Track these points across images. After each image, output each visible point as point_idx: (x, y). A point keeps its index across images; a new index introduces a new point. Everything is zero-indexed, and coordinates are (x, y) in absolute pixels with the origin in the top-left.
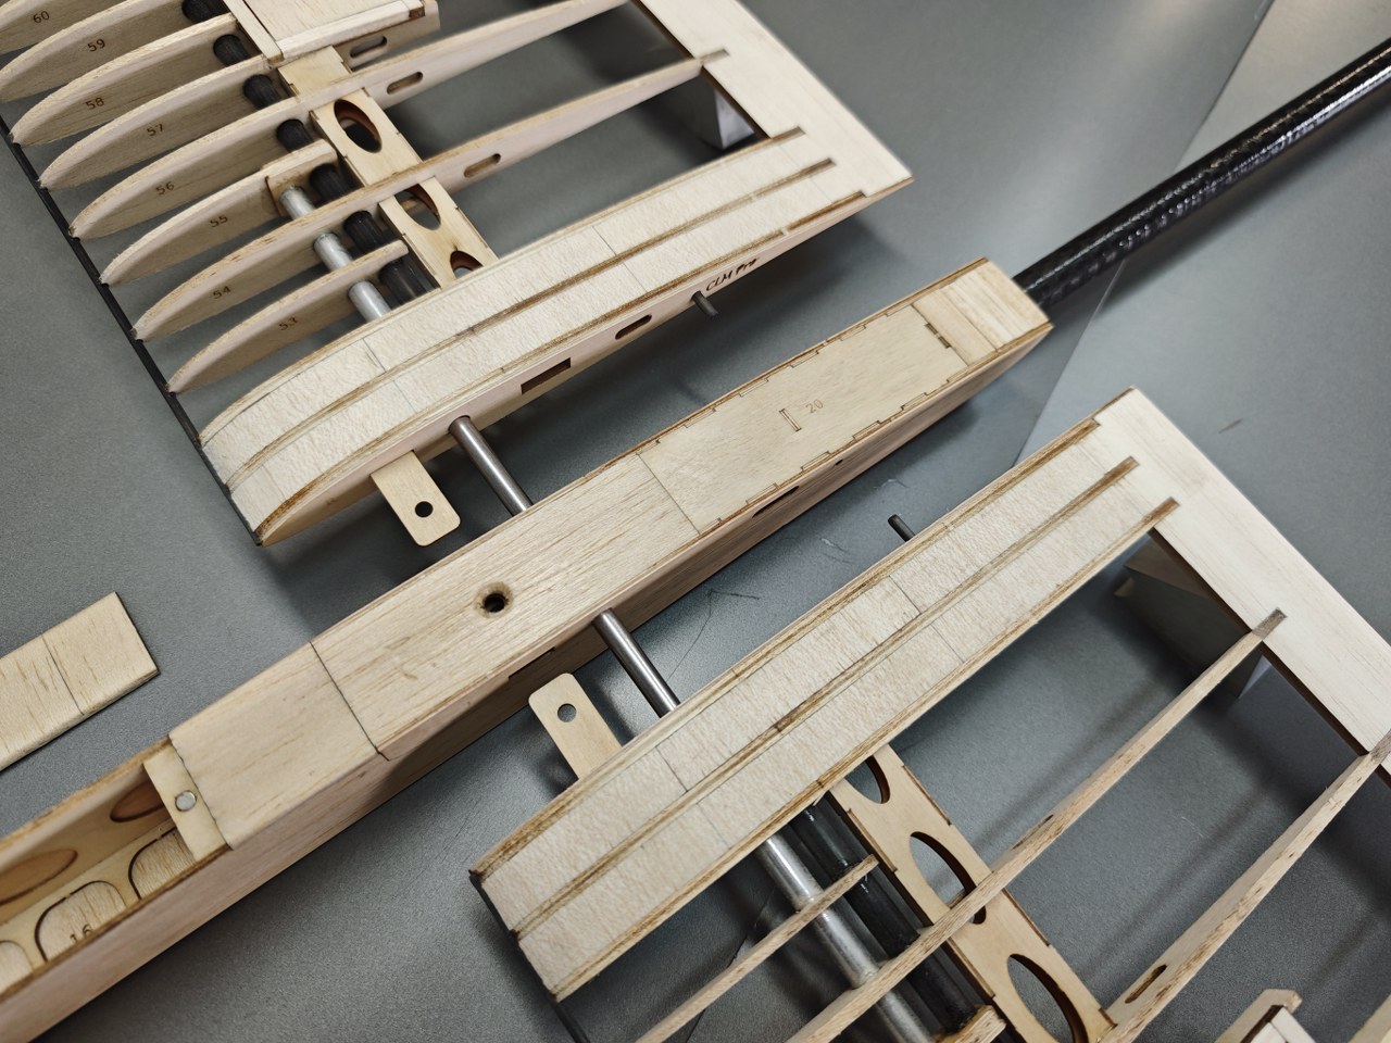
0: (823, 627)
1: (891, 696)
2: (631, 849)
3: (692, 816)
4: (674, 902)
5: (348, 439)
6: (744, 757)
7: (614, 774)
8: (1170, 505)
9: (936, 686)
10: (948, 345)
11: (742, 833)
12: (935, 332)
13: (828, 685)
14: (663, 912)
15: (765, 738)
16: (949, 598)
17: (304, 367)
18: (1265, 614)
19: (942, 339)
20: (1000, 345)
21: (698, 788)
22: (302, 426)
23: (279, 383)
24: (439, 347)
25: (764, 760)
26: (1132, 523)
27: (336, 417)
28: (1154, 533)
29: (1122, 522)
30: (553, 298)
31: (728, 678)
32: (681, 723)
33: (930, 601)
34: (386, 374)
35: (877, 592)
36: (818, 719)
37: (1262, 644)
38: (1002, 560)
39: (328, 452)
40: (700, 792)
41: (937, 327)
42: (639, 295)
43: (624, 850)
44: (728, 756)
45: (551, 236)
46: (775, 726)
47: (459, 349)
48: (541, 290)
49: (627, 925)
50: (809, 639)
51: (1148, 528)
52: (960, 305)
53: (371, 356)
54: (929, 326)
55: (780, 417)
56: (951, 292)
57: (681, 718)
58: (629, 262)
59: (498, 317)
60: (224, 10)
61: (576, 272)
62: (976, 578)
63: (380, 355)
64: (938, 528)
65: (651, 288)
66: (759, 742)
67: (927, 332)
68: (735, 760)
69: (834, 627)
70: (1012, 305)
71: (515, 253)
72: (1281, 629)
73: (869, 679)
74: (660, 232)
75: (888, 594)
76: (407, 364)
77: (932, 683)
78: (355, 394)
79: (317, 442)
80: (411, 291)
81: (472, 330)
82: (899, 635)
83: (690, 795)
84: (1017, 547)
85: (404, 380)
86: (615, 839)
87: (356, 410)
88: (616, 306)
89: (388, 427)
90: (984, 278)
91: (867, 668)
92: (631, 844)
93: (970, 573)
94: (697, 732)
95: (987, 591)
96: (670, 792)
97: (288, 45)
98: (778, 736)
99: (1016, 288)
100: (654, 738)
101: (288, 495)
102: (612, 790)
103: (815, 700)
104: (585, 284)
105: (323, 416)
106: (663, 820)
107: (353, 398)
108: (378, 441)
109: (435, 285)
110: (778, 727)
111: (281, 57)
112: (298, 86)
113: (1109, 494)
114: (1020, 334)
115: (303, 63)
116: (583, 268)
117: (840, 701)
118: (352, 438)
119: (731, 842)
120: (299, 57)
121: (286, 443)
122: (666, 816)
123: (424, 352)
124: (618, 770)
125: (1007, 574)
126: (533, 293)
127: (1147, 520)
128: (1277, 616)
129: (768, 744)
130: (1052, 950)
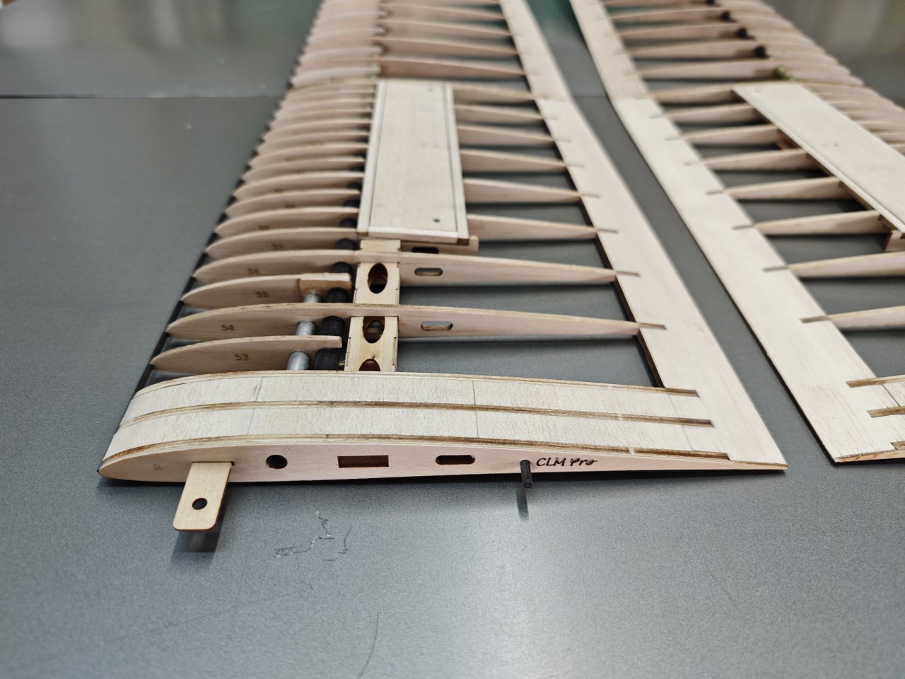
5: (195, 429)
22: (182, 409)
23: (195, 380)
24: (302, 403)
27: (202, 413)
34: (254, 403)
39: (178, 432)
42: (470, 436)
47: (313, 410)
53: (257, 388)
63: (262, 391)
65: (483, 436)
74: (521, 406)
76: (273, 404)
78: (226, 406)
79: (179, 422)
81: (332, 403)
85: (261, 412)
88: (446, 434)
89: (223, 434)
97: (376, 229)
105: (197, 409)
107: (223, 407)
108: (210, 439)
111: (366, 234)
115: (377, 241)
116: (443, 401)
118: (198, 430)
120: (378, 238)
123: (290, 401)
126: (394, 400)
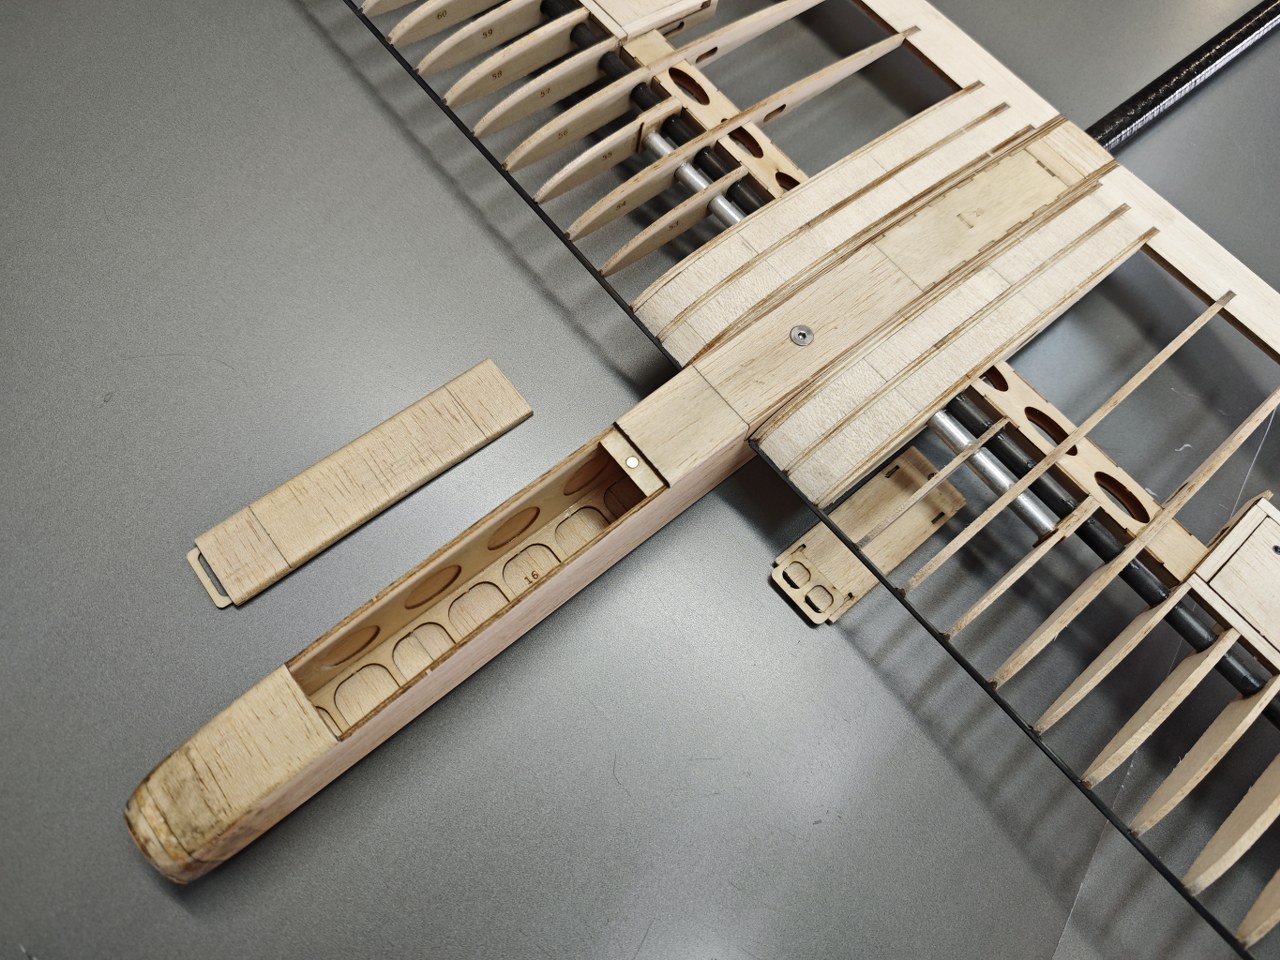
0: (954, 292)
1: (1002, 330)
2: (857, 415)
3: (893, 395)
4: (890, 443)
5: (743, 300)
6: (919, 363)
7: (840, 373)
8: (1153, 231)
9: (1028, 325)
10: (1053, 175)
11: (926, 403)
12: (1043, 166)
13: (963, 324)
14: (884, 448)
15: (929, 353)
16: (1028, 278)
17: (703, 253)
18: (1223, 292)
19: (1048, 171)
20: (1086, 174)
21: (894, 379)
22: (708, 294)
23: (687, 264)
24: (790, 237)
25: (931, 364)
26: (1132, 240)
27: (731, 286)
28: (1146, 248)
29: (1126, 239)
30: (855, 202)
31: (901, 320)
32: (877, 345)
33: (1017, 277)
34: (760, 256)
35: (983, 273)
36: (961, 342)
37: (1223, 309)
38: (1055, 258)
39: (732, 310)
40: (895, 382)
41: (1043, 163)
43: (853, 415)
44: (909, 362)
45: (842, 160)
46: (935, 346)
47: (803, 237)
48: (846, 197)
49: (862, 457)
50: (946, 299)
51: (1141, 244)
52: (1056, 149)
53: (746, 244)
54: (1039, 162)
55: (958, 219)
56: (1048, 141)
57: (877, 342)
58: (897, 176)
59: (823, 216)
60: (580, 5)
61: (864, 185)
62: (1042, 267)
63: (752, 243)
64: (1014, 239)
66: (926, 354)
67: (1038, 165)
68: (913, 364)
69: (960, 292)
70: (1090, 149)
71: (823, 172)
72: (1233, 301)
73: (987, 321)
74: (911, 156)
75: (990, 275)
76: (773, 248)
77: (1026, 323)
78: (742, 270)
79: (722, 303)
80: (756, 203)
81: (809, 225)
82: (1001, 297)
83: (889, 385)
84: (1063, 251)
85: (774, 259)
86: (848, 411)
87: (745, 280)
89: (769, 292)
90: (1068, 132)
91: (985, 315)
92: (857, 412)
93: (1038, 264)
94: (887, 350)
95: (1049, 275)
96: (876, 383)
97: (632, 29)
98: (937, 351)
99: (1089, 138)
100: (861, 353)
101: (708, 340)
102: (840, 382)
103: (956, 332)
104: (873, 192)
105: (723, 285)
106: (875, 398)
107: (741, 272)
108: (765, 301)
109: (774, 198)
110: (937, 346)
111: (626, 39)
112: (642, 58)
113: (1115, 223)
114: (1098, 167)
115: (639, 41)
116: (869, 181)
117: (972, 332)
118: (746, 299)
119: (920, 409)
120: (636, 38)
121: (700, 305)
122: (876, 395)
123: (781, 240)
124: (842, 371)
125: (1061, 265)
126: (841, 199)
127: (1141, 239)
128: (1230, 295)
129: (932, 356)
130: (1120, 470)
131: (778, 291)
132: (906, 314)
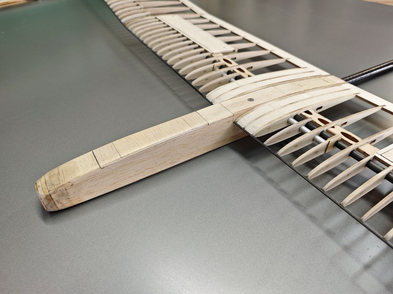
2: (265, 115)
3: (277, 112)
8: (359, 93)
10: (327, 82)
16: (318, 96)
20: (337, 83)
22: (227, 92)
23: (221, 87)
24: (250, 84)
26: (352, 94)
27: (233, 91)
28: (357, 96)
33: (315, 95)
34: (241, 86)
37: (383, 108)
40: (277, 109)
47: (253, 84)
48: (266, 79)
52: (329, 79)
54: (324, 80)
55: (298, 85)
56: (326, 78)
71: (260, 75)
76: (245, 85)
78: (236, 88)
79: (230, 94)
81: (255, 82)
82: (310, 98)
90: (332, 77)
93: (322, 94)
105: (230, 91)
106: (271, 112)
113: (346, 91)
118: (236, 93)
120: (215, 54)
121: (224, 94)
127: (355, 94)
131: (245, 92)
132: (281, 98)
